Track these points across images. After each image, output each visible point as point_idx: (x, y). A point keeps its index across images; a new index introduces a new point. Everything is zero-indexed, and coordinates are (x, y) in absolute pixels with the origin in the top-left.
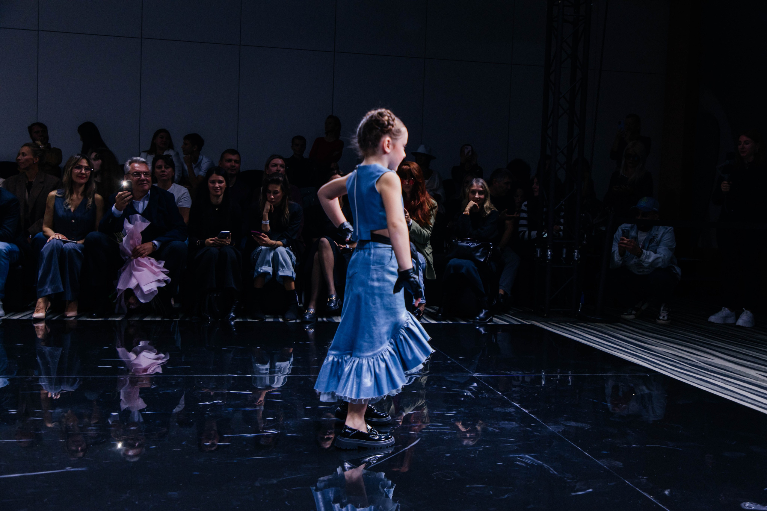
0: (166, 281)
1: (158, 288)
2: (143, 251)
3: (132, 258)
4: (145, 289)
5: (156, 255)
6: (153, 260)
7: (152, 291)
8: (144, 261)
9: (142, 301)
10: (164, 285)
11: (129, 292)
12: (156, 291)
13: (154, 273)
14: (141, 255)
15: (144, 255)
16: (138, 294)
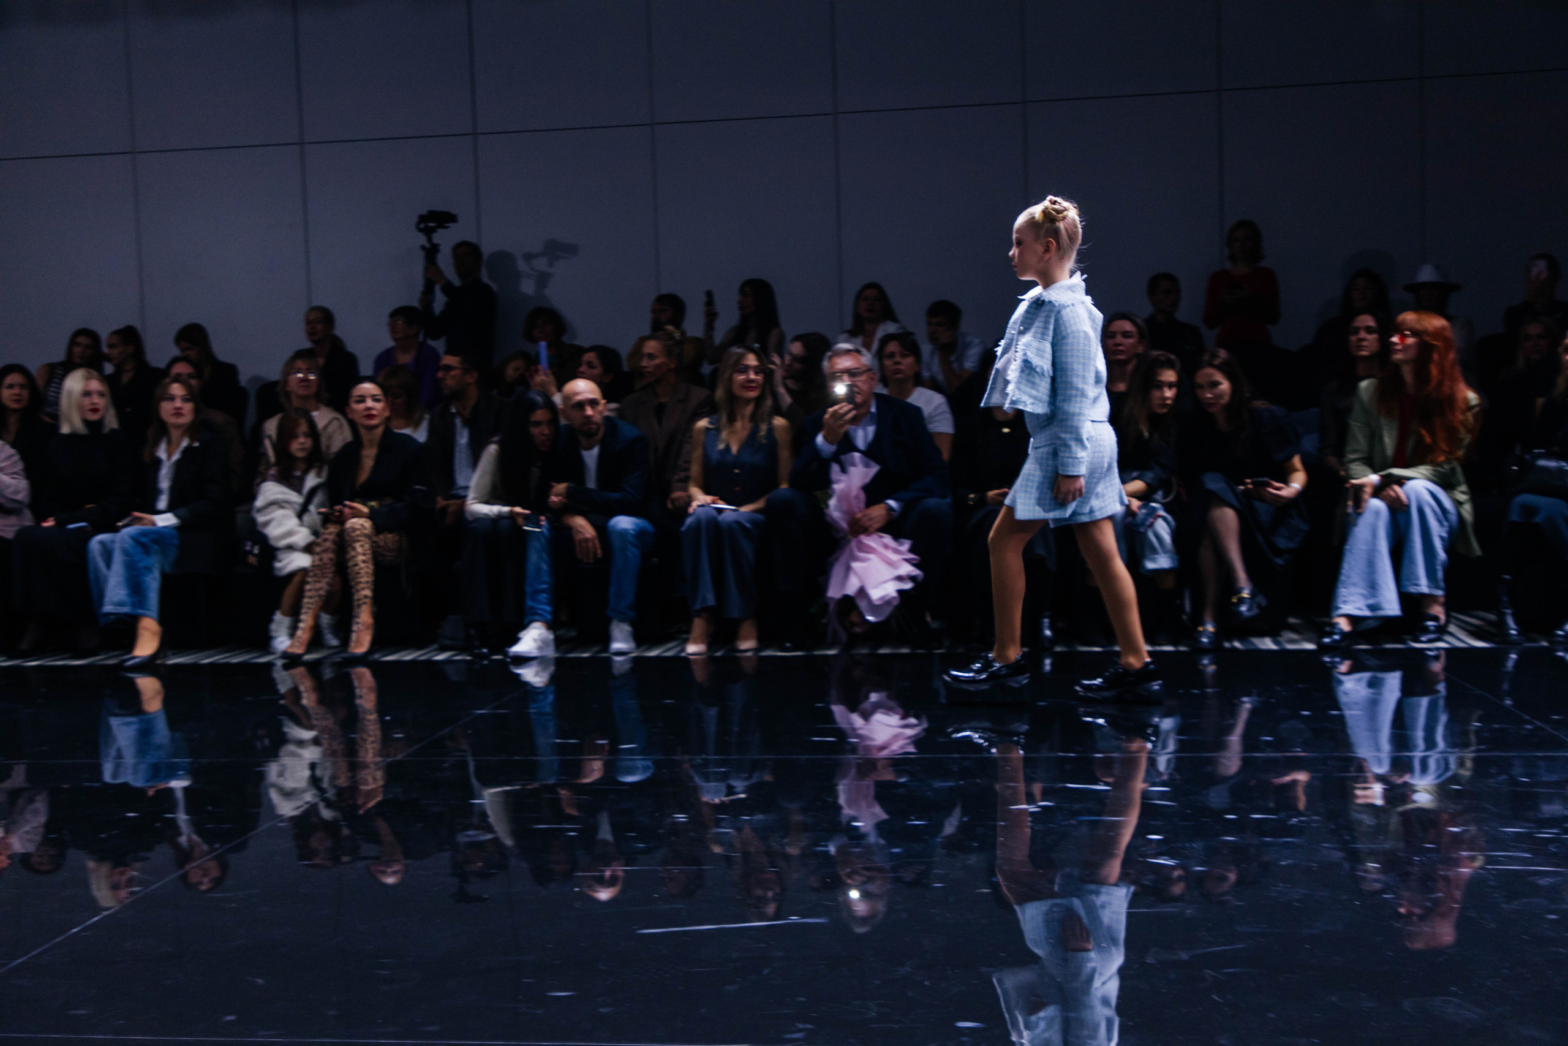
0: (912, 578)
1: (900, 592)
2: (869, 523)
3: (850, 537)
4: (876, 594)
5: (894, 528)
6: (888, 539)
7: (888, 598)
8: (870, 541)
9: (870, 618)
10: (908, 586)
11: (849, 604)
12: (894, 598)
13: (891, 564)
14: (866, 531)
15: (871, 529)
16: (862, 604)
